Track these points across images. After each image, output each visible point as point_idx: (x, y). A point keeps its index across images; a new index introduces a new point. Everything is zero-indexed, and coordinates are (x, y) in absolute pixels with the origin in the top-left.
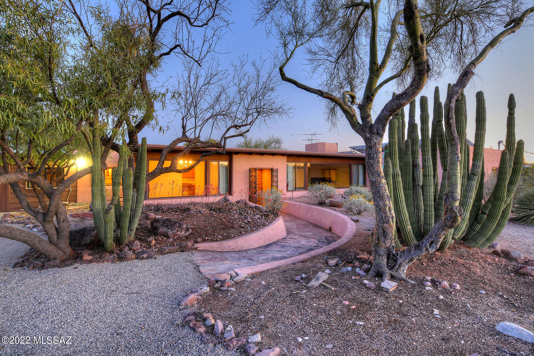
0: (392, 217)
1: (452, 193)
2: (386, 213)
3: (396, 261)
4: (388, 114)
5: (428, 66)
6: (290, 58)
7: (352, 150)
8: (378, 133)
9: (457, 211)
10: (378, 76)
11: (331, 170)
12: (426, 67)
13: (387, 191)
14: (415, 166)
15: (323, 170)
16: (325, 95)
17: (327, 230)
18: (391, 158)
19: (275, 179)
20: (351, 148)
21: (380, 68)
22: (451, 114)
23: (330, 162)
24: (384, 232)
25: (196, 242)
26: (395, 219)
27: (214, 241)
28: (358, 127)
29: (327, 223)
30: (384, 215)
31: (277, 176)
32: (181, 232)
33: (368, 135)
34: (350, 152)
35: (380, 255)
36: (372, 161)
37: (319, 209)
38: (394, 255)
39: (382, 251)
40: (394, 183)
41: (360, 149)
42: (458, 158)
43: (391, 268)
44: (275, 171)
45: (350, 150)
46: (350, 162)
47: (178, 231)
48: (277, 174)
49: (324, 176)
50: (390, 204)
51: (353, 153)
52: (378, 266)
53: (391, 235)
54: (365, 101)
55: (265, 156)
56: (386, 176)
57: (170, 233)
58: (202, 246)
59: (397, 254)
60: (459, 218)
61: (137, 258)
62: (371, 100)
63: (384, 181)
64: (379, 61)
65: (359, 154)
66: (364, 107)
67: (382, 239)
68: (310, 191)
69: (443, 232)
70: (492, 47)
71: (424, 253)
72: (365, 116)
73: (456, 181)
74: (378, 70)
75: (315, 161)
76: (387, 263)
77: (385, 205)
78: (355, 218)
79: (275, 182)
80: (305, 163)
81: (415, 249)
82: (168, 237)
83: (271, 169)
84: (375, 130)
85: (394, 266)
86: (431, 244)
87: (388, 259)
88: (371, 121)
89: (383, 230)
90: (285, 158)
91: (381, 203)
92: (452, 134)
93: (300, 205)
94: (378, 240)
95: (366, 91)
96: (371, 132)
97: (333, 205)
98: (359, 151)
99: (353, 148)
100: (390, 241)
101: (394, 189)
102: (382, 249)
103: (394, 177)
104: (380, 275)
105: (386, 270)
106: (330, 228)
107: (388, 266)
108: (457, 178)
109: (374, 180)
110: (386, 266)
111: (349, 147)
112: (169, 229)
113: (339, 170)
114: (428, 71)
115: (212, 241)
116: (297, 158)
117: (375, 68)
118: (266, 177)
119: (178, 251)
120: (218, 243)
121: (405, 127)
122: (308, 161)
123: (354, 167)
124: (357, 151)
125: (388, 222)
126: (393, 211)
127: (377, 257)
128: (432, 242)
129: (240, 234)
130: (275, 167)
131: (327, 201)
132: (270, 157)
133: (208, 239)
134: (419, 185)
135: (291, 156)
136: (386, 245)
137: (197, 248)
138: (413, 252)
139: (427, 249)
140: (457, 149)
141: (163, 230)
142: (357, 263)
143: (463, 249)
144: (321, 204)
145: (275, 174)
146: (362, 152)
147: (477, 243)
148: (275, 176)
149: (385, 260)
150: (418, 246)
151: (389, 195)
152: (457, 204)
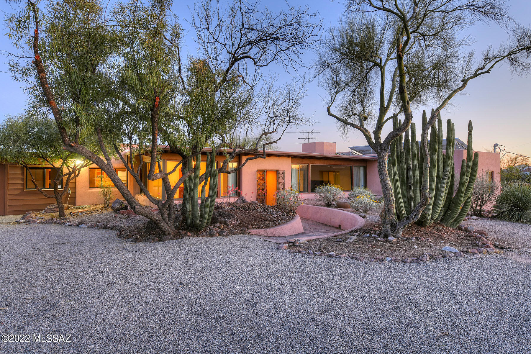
0: (393, 201)
1: (425, 185)
2: (390, 198)
3: (396, 227)
4: (391, 139)
5: (411, 115)
6: (333, 102)
7: (352, 151)
8: (385, 149)
9: (427, 195)
10: (385, 114)
11: (329, 172)
12: (410, 116)
13: (390, 185)
14: (408, 169)
15: (322, 172)
16: (355, 127)
17: (337, 228)
18: (393, 165)
19: (281, 181)
20: (351, 148)
21: (386, 110)
22: (424, 140)
23: (332, 163)
24: (389, 210)
25: (248, 229)
26: (395, 202)
27: (260, 228)
28: (373, 145)
29: (336, 221)
30: (389, 200)
31: (283, 178)
32: (234, 222)
33: (379, 151)
34: (350, 152)
35: (386, 224)
36: (381, 166)
37: (328, 209)
38: (394, 224)
39: (388, 222)
40: (394, 181)
41: (361, 150)
42: (428, 165)
43: (393, 232)
44: (281, 173)
45: (350, 150)
46: (352, 164)
47: (232, 221)
48: (284, 176)
49: (323, 179)
50: (392, 193)
51: (353, 154)
52: (386, 231)
53: (393, 212)
54: (377, 129)
55: (271, 158)
56: (390, 176)
57: (228, 221)
58: (253, 231)
59: (397, 223)
60: (429, 199)
61: (220, 235)
62: (381, 129)
63: (388, 179)
64: (386, 104)
65: (359, 155)
66: (377, 132)
67: (388, 214)
68: (318, 193)
69: (421, 208)
70: (449, 99)
71: (412, 222)
72: (377, 138)
73: (427, 178)
74: (385, 111)
75: (318, 163)
76: (391, 229)
77: (389, 193)
78: (363, 214)
79: (281, 184)
80: (308, 165)
81: (406, 220)
82: (227, 225)
83: (277, 171)
84: (383, 148)
85: (395, 230)
86: (415, 216)
87: (391, 227)
88: (380, 141)
89: (388, 209)
90: (290, 160)
91: (387, 192)
92: (425, 152)
93: (308, 207)
94: (385, 215)
95: (377, 123)
96: (381, 149)
97: (340, 206)
98: (359, 151)
99: (353, 149)
100: (392, 215)
101: (394, 185)
102: (388, 221)
103: (394, 177)
104: (386, 236)
105: (390, 233)
106: (340, 226)
107: (391, 231)
108: (427, 177)
109: (383, 178)
110: (390, 231)
111: (349, 148)
112: (226, 219)
113: (338, 172)
114: (411, 118)
115: (258, 228)
116: (301, 160)
117: (383, 109)
118: (271, 179)
119: (240, 233)
120: (264, 230)
121: (402, 139)
122: (312, 162)
123: (355, 170)
124: (357, 151)
125: (391, 204)
126: (394, 197)
127: (385, 225)
128: (416, 215)
129: (276, 225)
130: (281, 169)
131: (334, 203)
132: (276, 158)
133: (255, 227)
134: (411, 183)
135: (295, 158)
136: (390, 218)
137: (250, 233)
138: (405, 221)
139: (413, 219)
140: (428, 160)
141: (221, 219)
142: (372, 232)
143: (439, 227)
144: (328, 205)
145: (281, 176)
146: (362, 153)
147: (448, 223)
148: (281, 178)
149: (390, 227)
150: (408, 218)
151: (391, 187)
152: (428, 191)
